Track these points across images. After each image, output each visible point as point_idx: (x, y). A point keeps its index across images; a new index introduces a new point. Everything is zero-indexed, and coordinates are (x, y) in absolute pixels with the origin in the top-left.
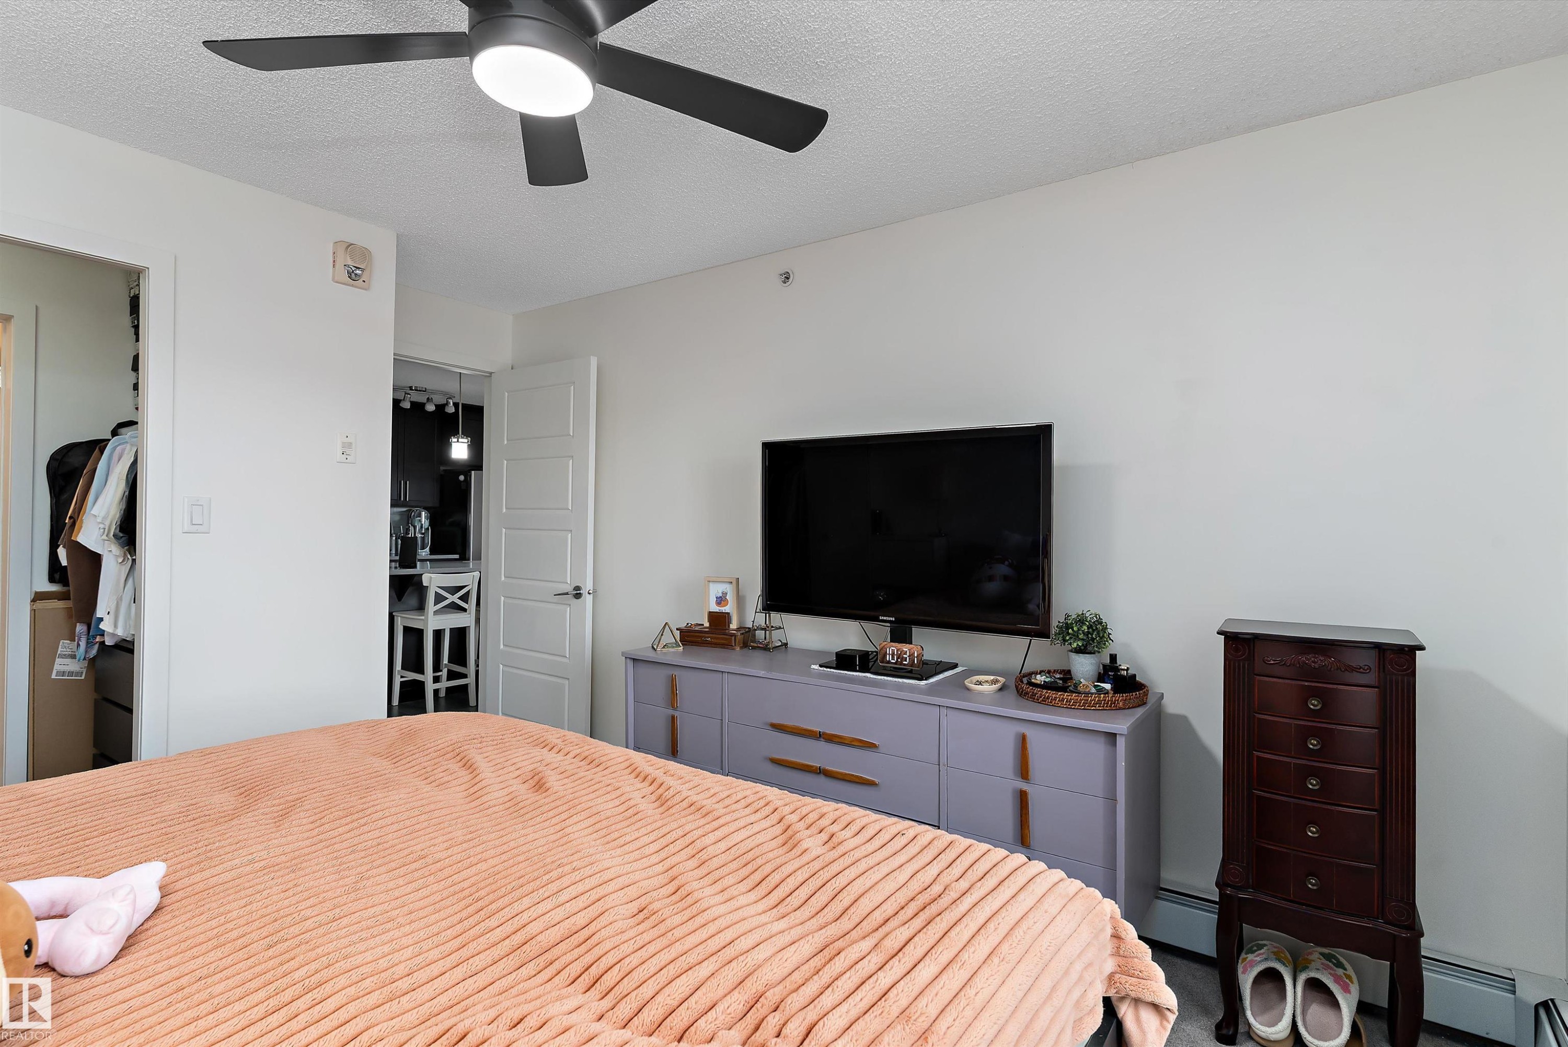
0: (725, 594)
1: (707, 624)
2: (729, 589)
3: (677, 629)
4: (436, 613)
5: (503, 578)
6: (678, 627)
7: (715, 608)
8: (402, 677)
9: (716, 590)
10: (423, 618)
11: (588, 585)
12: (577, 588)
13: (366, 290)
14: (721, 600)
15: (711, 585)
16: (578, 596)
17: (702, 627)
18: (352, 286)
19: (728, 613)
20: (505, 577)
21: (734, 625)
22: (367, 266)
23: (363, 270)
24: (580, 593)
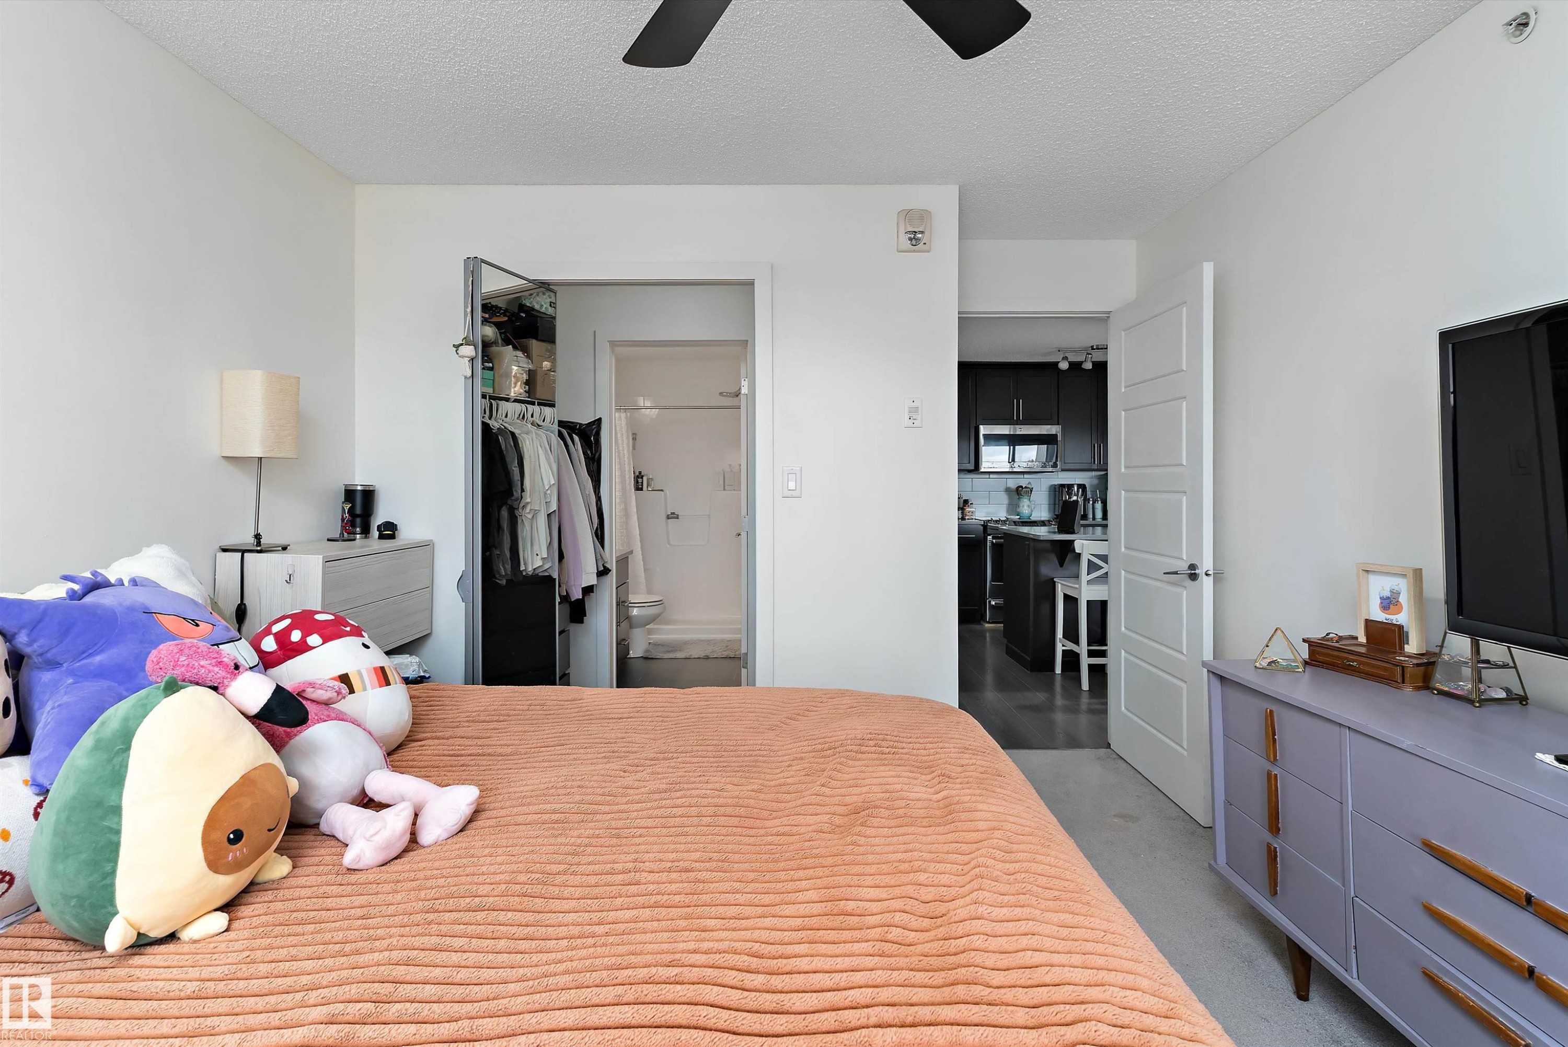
0: (1395, 594)
1: (1362, 639)
2: (1403, 586)
3: (1304, 641)
4: (1089, 582)
5: (1123, 549)
6: (1306, 637)
7: (1379, 615)
8: (1063, 646)
9: (1379, 586)
10: (1077, 586)
11: (1207, 563)
12: (1192, 567)
13: (928, 252)
14: (1389, 603)
15: (1372, 578)
16: (1193, 577)
17: (1354, 642)
18: (914, 251)
19: (1400, 627)
20: (1125, 547)
21: (1412, 648)
22: (925, 227)
23: (922, 232)
24: (1195, 573)
